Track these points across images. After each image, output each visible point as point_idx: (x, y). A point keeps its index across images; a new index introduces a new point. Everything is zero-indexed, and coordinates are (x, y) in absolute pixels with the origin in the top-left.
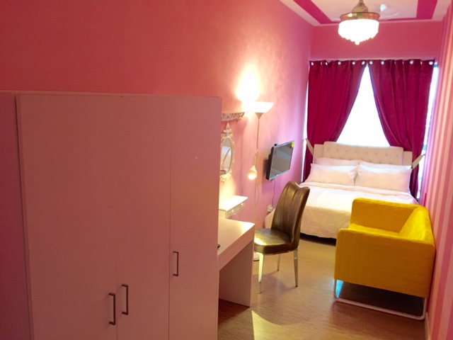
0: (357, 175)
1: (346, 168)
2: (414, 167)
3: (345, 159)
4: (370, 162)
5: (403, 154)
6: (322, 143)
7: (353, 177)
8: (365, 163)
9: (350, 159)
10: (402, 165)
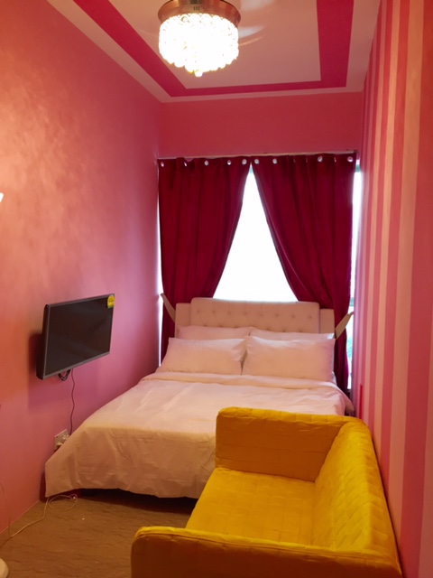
0: (245, 356)
1: (228, 343)
2: (338, 336)
3: (227, 327)
4: (268, 329)
5: (320, 314)
6: (189, 301)
7: (238, 358)
8: (260, 332)
9: (236, 327)
10: (320, 332)
